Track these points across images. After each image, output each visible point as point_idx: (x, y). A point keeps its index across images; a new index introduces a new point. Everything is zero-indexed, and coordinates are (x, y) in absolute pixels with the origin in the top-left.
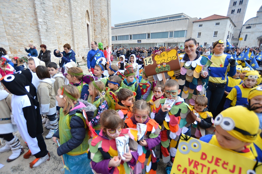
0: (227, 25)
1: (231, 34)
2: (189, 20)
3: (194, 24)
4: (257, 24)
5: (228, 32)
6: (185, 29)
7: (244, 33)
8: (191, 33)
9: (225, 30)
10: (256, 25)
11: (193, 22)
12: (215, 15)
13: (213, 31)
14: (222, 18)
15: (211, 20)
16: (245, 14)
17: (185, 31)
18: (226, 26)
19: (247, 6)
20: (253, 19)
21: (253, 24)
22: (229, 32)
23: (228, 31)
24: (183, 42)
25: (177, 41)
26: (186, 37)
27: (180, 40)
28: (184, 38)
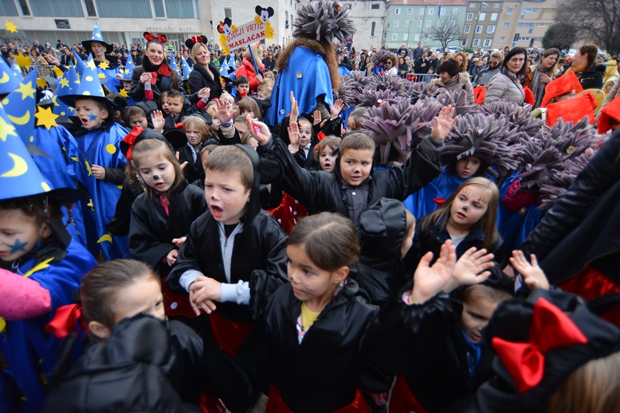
5: (285, 13)
17: (194, 2)
22: (287, 12)
23: (285, 10)
24: (195, 31)
25: (181, 30)
26: (198, 18)
27: (185, 27)
28: (195, 21)
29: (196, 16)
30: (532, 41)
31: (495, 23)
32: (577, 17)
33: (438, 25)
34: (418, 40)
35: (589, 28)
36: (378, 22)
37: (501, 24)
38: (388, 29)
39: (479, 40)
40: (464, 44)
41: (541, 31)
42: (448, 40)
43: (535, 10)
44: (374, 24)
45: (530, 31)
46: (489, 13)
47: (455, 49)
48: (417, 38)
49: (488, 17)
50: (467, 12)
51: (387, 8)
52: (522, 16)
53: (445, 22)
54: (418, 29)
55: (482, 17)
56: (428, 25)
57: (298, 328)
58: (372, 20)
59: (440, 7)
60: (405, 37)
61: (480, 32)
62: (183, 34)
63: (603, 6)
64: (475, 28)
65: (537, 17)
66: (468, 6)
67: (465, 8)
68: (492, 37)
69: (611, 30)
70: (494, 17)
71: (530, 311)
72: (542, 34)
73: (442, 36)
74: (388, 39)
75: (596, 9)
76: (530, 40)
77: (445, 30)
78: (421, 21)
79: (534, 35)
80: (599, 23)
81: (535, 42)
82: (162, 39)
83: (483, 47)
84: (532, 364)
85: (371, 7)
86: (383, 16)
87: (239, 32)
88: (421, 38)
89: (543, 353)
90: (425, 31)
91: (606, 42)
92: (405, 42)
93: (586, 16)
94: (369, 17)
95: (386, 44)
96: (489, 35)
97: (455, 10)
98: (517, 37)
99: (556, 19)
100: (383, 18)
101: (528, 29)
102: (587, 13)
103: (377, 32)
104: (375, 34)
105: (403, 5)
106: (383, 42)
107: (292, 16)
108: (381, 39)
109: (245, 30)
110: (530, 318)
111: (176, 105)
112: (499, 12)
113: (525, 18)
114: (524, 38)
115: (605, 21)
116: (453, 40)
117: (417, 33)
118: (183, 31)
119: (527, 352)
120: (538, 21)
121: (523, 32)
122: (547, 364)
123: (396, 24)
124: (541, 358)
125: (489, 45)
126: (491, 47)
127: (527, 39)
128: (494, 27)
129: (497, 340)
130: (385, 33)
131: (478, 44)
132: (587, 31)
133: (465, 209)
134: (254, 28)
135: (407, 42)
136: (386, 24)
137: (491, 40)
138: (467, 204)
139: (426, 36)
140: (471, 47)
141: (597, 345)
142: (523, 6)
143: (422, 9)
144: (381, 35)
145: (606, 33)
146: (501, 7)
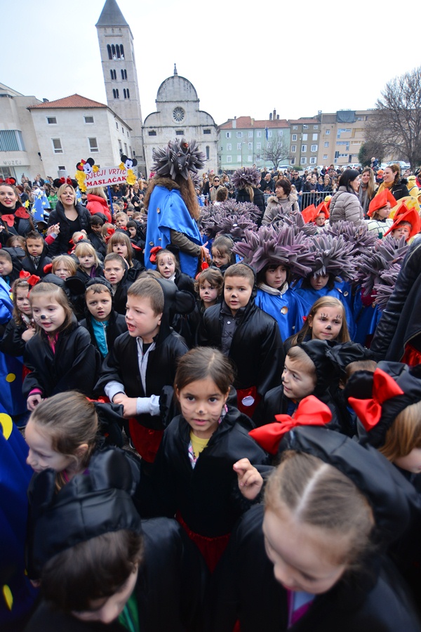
0: (108, 123)
1: (126, 146)
2: (15, 101)
3: (34, 114)
4: (164, 127)
5: (118, 142)
6: (12, 127)
7: (149, 144)
8: (35, 139)
9: (110, 136)
10: (164, 130)
11: (29, 109)
12: (76, 95)
13: (85, 138)
14: (92, 105)
15: (72, 108)
16: (139, 103)
17: (17, 134)
18: (108, 126)
19: (137, 86)
20: (154, 115)
21: (158, 127)
22: (119, 140)
23: (117, 138)
24: (22, 164)
25: (6, 163)
26: (24, 150)
27: (10, 160)
28: (21, 153)
29: (21, 148)
30: (350, 157)
31: (317, 143)
32: (382, 135)
33: (268, 146)
34: (251, 161)
35: (393, 145)
36: (212, 146)
37: (322, 143)
38: (222, 152)
39: (306, 158)
40: (293, 162)
41: (356, 149)
42: (278, 160)
43: (348, 130)
44: (208, 148)
45: (347, 148)
46: (310, 134)
47: (286, 167)
48: (250, 159)
49: (310, 138)
50: (291, 133)
51: (218, 132)
52: (339, 136)
53: (273, 144)
54: (250, 151)
55: (305, 137)
56: (259, 147)
57: (190, 456)
58: (206, 145)
59: (266, 130)
60: (239, 159)
61: (305, 151)
62: (8, 168)
63: (401, 126)
64: (301, 149)
65: (350, 136)
66: (291, 128)
67: (289, 130)
68: (316, 155)
69: (411, 146)
70: (315, 137)
71: (371, 377)
72: (358, 151)
73: (273, 156)
74: (223, 161)
75: (396, 129)
76: (348, 156)
77: (275, 150)
78: (252, 143)
79: (351, 152)
80: (400, 141)
81: (352, 158)
82: (11, 182)
83: (310, 165)
84: (374, 413)
85: (202, 132)
86: (216, 140)
87: (101, 173)
88: (253, 159)
89: (381, 405)
90: (256, 152)
91: (409, 156)
92: (239, 163)
93: (390, 135)
94: (203, 142)
95: (222, 166)
96: (314, 153)
97: (281, 132)
98: (337, 155)
99: (366, 138)
100: (216, 142)
101: (345, 147)
102: (389, 132)
103: (212, 156)
104: (210, 158)
105: (232, 129)
106: (219, 164)
107: (125, 144)
108: (216, 161)
109: (107, 172)
110: (372, 382)
111: (37, 246)
112: (319, 132)
113: (341, 137)
114: (343, 155)
115: (405, 139)
116: (283, 159)
117: (250, 154)
118: (8, 165)
119: (370, 405)
120: (352, 140)
121: (341, 149)
122: (383, 411)
123: (229, 147)
124: (379, 408)
125: (315, 162)
126: (316, 165)
127: (346, 155)
128: (317, 146)
129: (351, 399)
130: (219, 156)
131: (306, 162)
132: (392, 147)
133: (329, 328)
134: (116, 172)
135: (242, 163)
136: (219, 147)
137: (316, 158)
138: (328, 324)
139: (258, 157)
140: (300, 165)
141: (413, 395)
142: (338, 127)
143: (251, 132)
144: (216, 158)
145: (407, 148)
146: (319, 128)
